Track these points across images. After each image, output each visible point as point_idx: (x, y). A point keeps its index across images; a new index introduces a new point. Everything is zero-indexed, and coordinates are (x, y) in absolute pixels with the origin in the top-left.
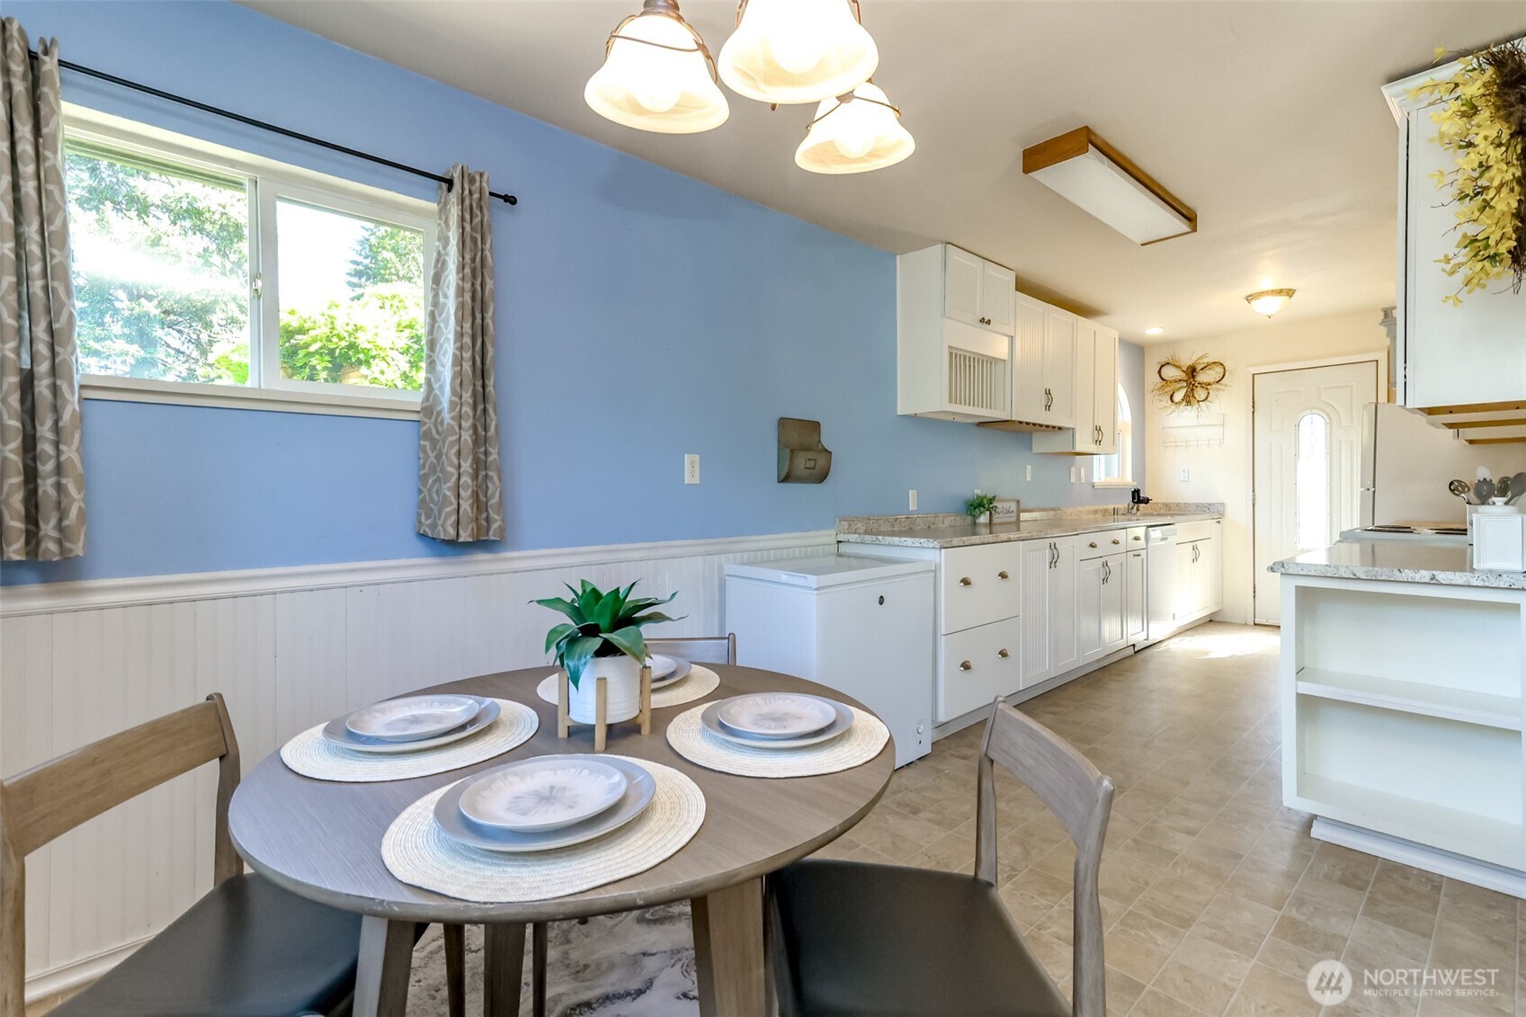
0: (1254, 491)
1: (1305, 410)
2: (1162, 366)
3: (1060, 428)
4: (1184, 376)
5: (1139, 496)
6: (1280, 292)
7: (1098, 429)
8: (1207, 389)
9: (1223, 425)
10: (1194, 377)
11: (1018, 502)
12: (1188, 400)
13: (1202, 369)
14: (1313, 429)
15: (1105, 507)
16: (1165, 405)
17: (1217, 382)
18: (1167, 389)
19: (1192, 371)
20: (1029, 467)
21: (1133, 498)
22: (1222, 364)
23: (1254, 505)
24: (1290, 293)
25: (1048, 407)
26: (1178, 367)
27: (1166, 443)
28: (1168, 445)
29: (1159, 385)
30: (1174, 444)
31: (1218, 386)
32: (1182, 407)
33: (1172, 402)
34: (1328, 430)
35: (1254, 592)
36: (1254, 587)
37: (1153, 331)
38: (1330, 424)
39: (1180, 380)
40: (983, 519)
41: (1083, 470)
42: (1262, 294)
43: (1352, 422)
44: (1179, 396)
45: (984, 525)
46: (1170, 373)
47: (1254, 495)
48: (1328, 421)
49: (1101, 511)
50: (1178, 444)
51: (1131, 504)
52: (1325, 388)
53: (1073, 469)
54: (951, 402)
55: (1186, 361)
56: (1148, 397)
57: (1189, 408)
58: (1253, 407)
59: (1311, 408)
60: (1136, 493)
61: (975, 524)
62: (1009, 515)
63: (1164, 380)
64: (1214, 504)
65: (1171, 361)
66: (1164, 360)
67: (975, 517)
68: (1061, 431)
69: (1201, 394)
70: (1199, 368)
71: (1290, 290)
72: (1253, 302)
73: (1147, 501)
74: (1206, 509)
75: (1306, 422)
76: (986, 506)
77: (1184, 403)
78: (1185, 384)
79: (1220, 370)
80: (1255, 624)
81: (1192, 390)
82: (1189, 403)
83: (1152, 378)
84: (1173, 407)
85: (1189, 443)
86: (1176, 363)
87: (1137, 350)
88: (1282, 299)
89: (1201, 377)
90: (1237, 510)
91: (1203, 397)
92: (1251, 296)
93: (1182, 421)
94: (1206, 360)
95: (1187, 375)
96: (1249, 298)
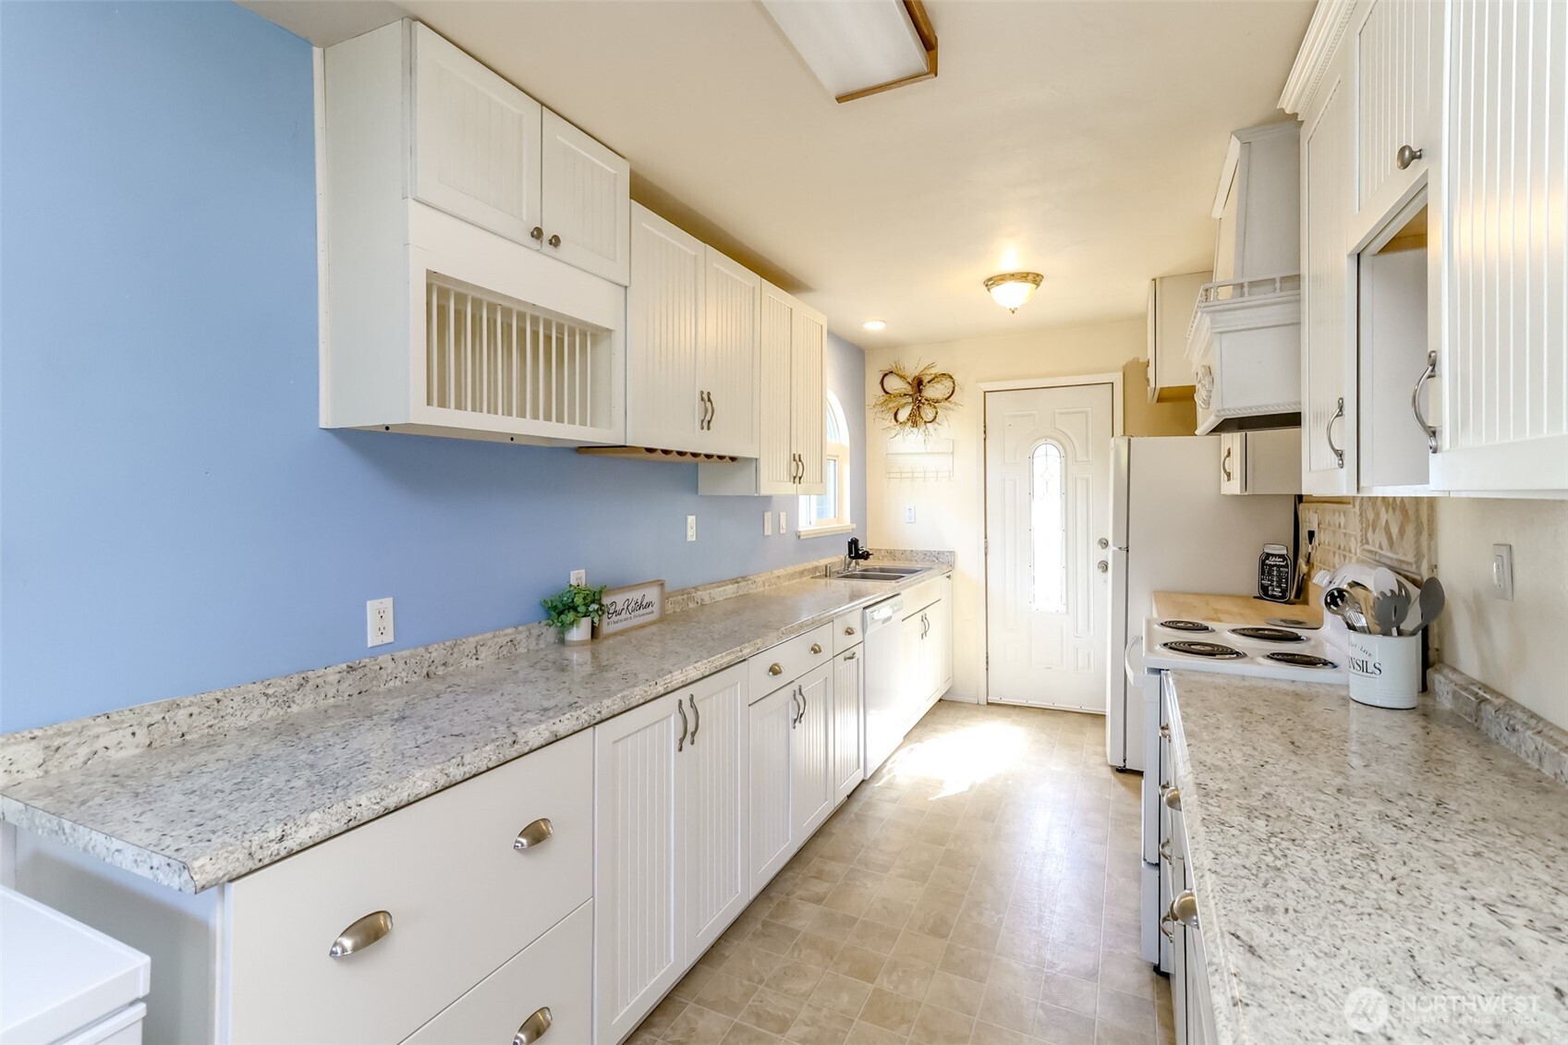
0: (986, 538)
1: (1039, 439)
2: (886, 375)
3: (733, 459)
4: (909, 389)
5: (857, 550)
6: (1024, 277)
7: (797, 459)
8: (935, 407)
9: (952, 453)
10: (920, 391)
11: (662, 585)
12: (914, 419)
13: (929, 382)
14: (1048, 461)
15: (815, 563)
16: (890, 425)
17: (946, 399)
18: (890, 405)
19: (918, 384)
20: (691, 519)
21: (850, 552)
22: (951, 377)
23: (986, 555)
24: (1036, 279)
25: (707, 424)
26: (903, 377)
27: (889, 473)
28: (892, 475)
29: (882, 399)
30: (899, 475)
31: (946, 404)
32: (908, 427)
33: (897, 421)
34: (1063, 463)
35: (987, 663)
36: (987, 657)
37: (873, 327)
38: (1064, 457)
39: (905, 395)
40: (580, 632)
41: (783, 515)
42: (1002, 278)
43: (1087, 455)
44: (903, 415)
45: (582, 643)
46: (894, 384)
47: (986, 542)
48: (1063, 454)
49: (809, 571)
50: (904, 475)
51: (848, 559)
52: (1060, 414)
53: (768, 515)
54: (429, 403)
55: (912, 370)
56: (870, 415)
57: (915, 430)
58: (985, 432)
59: (1046, 437)
60: (853, 544)
61: (562, 641)
62: (642, 611)
63: (887, 393)
64: (943, 553)
65: (894, 370)
66: (887, 368)
67: (564, 628)
68: (735, 463)
69: (928, 413)
70: (925, 381)
71: (1038, 275)
72: (995, 290)
73: (866, 556)
74: (935, 559)
75: (1041, 451)
76: (582, 609)
77: (910, 423)
78: (910, 400)
79: (948, 383)
80: (988, 703)
81: (919, 407)
82: (915, 424)
83: (874, 390)
84: (898, 428)
85: (915, 475)
86: (900, 373)
87: (856, 353)
88: (1027, 287)
89: (929, 392)
90: (968, 562)
91: (931, 417)
92: (990, 279)
93: (907, 445)
94: (933, 371)
95: (912, 388)
96: (991, 282)
